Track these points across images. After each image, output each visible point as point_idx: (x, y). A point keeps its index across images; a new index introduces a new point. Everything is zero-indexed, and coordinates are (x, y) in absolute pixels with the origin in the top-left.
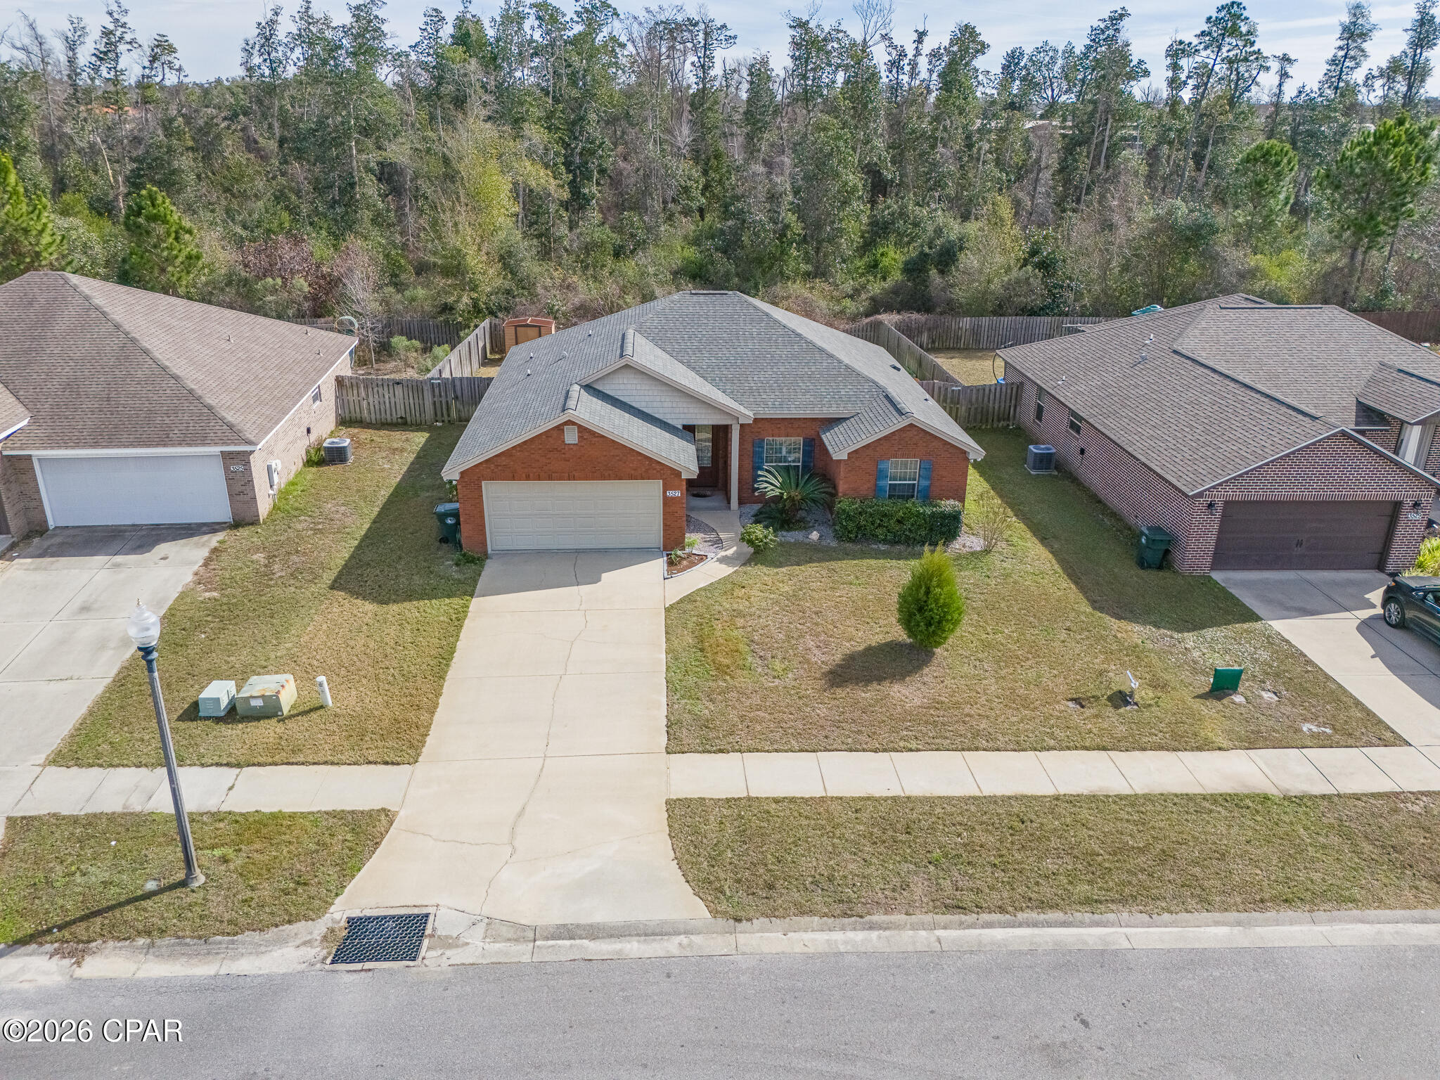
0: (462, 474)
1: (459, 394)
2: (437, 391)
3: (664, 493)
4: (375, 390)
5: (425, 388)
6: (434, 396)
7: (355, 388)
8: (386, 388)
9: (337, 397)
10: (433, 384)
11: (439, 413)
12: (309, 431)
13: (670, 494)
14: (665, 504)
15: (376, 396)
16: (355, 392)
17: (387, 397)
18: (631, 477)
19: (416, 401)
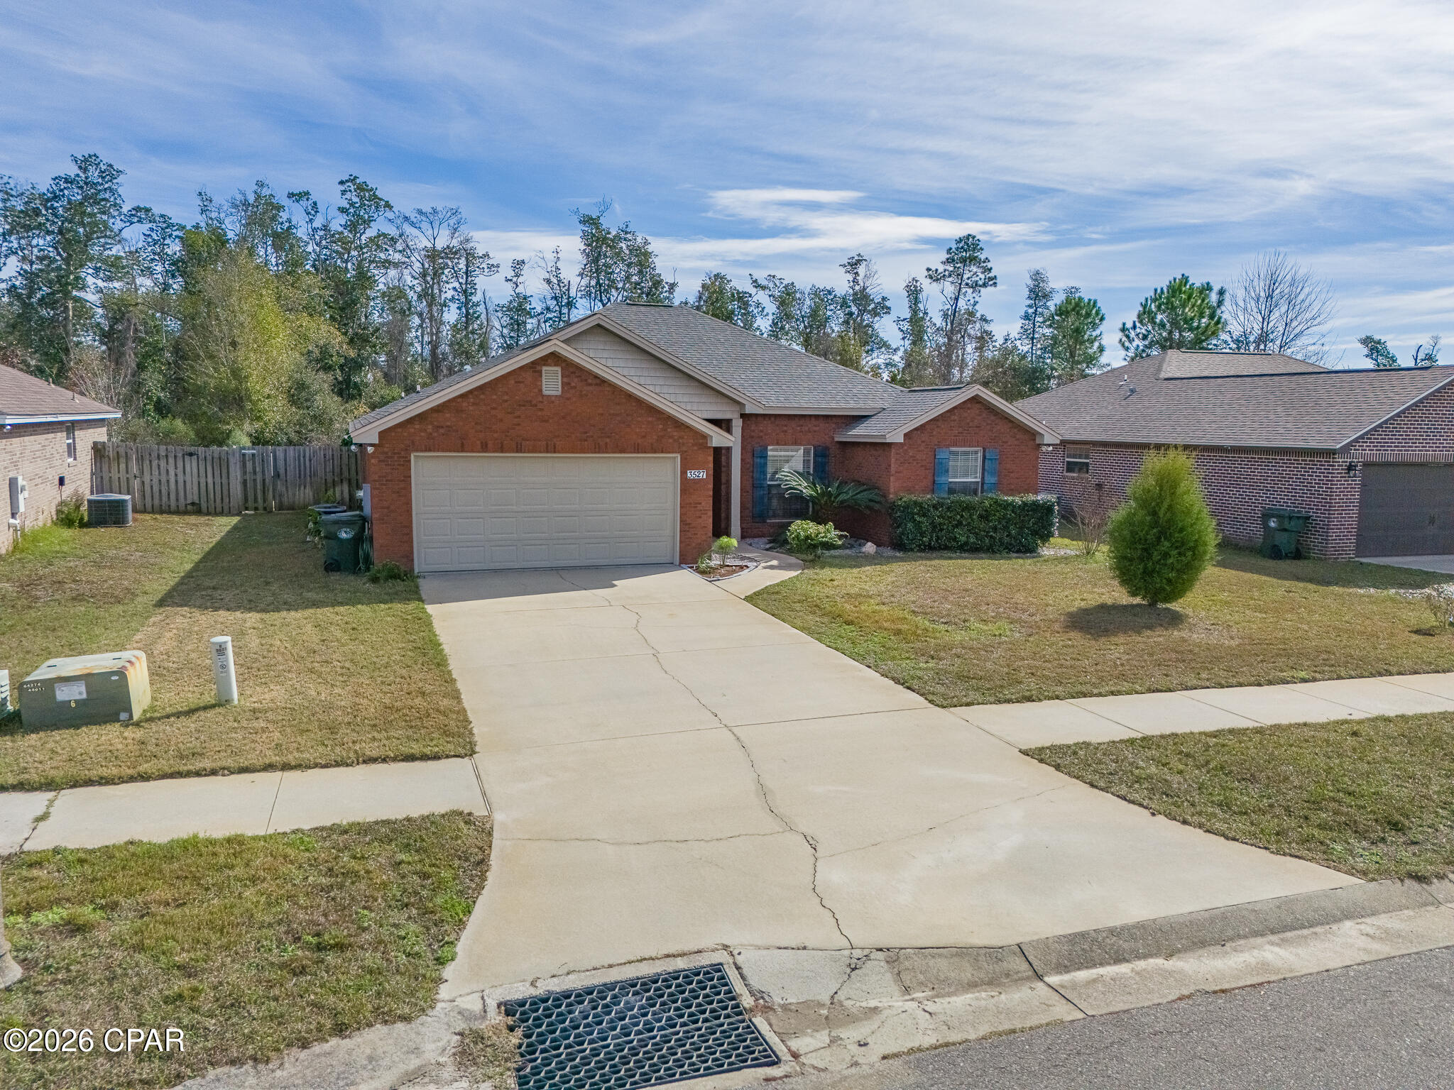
0: (382, 434)
1: (282, 471)
2: (249, 465)
3: (683, 473)
4: (155, 463)
5: (232, 461)
6: (245, 473)
7: (123, 460)
8: (171, 461)
9: (92, 474)
10: (244, 455)
11: (251, 498)
12: (62, 481)
13: (691, 474)
14: (684, 491)
15: (156, 472)
16: (123, 466)
17: (172, 473)
18: (638, 449)
19: (218, 480)
